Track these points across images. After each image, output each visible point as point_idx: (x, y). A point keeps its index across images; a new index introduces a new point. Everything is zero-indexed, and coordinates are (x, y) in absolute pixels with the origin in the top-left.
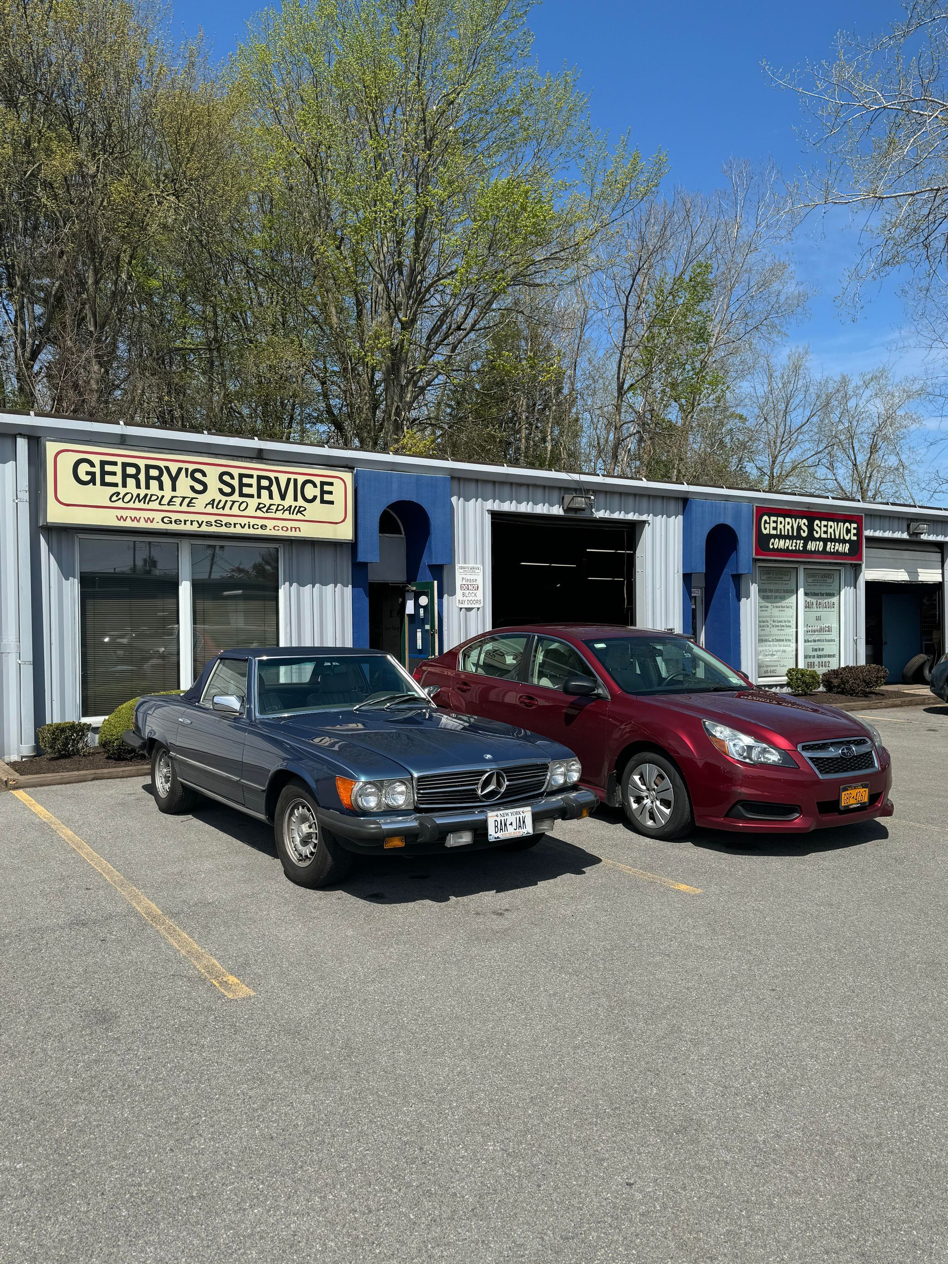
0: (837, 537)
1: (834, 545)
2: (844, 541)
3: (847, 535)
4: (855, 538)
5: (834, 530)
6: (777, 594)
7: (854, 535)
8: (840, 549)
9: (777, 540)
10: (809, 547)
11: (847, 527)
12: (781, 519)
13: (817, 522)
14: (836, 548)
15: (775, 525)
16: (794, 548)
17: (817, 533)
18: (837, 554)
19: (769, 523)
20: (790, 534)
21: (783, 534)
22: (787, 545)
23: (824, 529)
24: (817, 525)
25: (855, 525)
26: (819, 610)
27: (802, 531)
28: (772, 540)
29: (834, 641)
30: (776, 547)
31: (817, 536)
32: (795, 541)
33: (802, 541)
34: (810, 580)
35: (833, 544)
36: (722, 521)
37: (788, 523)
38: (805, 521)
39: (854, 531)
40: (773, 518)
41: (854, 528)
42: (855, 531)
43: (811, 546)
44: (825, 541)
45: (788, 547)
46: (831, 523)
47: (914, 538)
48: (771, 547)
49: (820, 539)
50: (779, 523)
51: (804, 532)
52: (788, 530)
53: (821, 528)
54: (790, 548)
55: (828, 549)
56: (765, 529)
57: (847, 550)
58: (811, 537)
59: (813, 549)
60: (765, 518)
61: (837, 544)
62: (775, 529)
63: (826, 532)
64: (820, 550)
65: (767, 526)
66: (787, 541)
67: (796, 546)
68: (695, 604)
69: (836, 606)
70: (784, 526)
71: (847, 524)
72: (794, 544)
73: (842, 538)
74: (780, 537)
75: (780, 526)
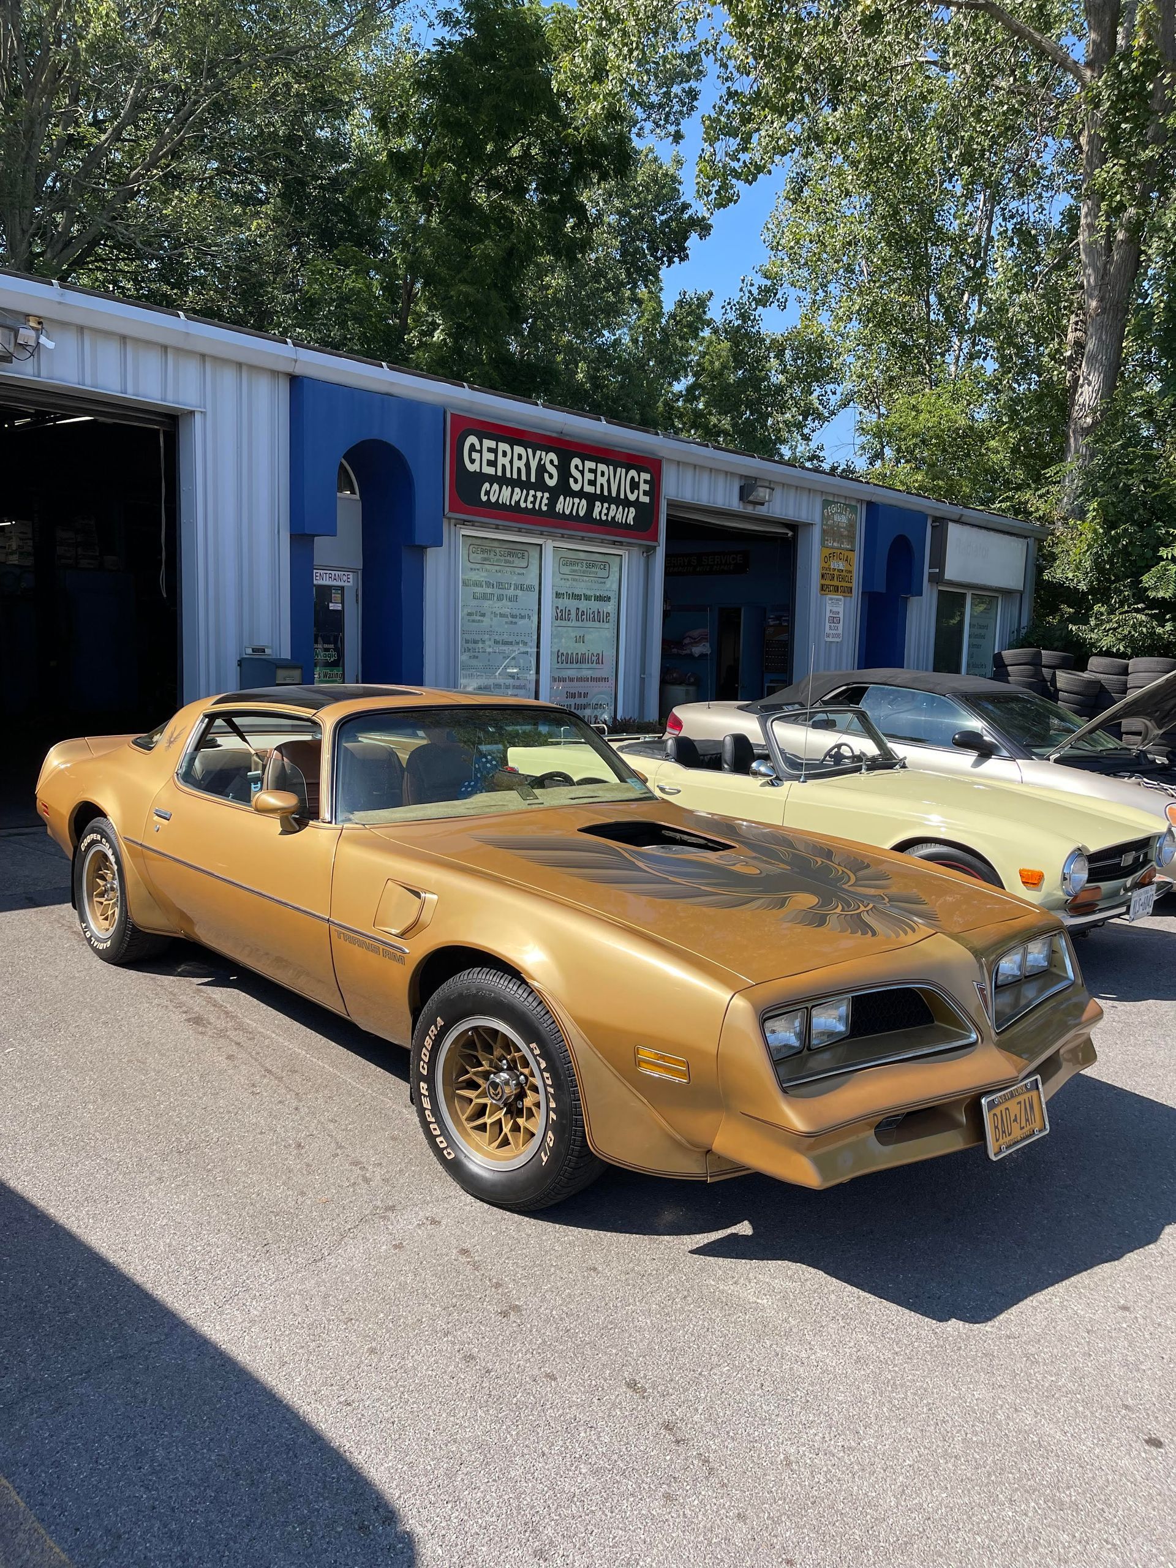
0: (614, 494)
1: (608, 509)
2: (627, 503)
3: (632, 493)
4: (645, 499)
5: (608, 481)
6: (501, 592)
7: (645, 493)
8: (619, 517)
9: (496, 486)
10: (559, 507)
11: (633, 478)
12: (503, 446)
13: (576, 461)
14: (612, 514)
15: (492, 457)
16: (530, 506)
17: (576, 481)
18: (611, 527)
19: (480, 452)
20: (524, 478)
21: (508, 475)
22: (516, 498)
23: (589, 476)
24: (577, 467)
25: (647, 477)
26: (580, 624)
27: (546, 476)
28: (487, 485)
29: (606, 679)
30: (493, 500)
31: (576, 487)
32: (532, 492)
33: (547, 495)
34: (566, 570)
35: (606, 505)
36: (375, 435)
37: (520, 457)
38: (552, 456)
39: (644, 487)
40: (488, 443)
41: (646, 482)
42: (647, 487)
43: (564, 505)
44: (591, 499)
45: (517, 503)
46: (602, 467)
47: (749, 509)
48: (484, 498)
49: (581, 494)
50: (500, 454)
51: (551, 476)
52: (519, 470)
53: (581, 473)
54: (523, 505)
55: (596, 514)
56: (472, 461)
57: (630, 520)
58: (563, 489)
59: (567, 512)
60: (472, 439)
61: (613, 507)
62: (492, 463)
63: (592, 483)
64: (582, 514)
65: (476, 456)
66: (517, 490)
67: (534, 503)
68: (343, 603)
69: (613, 618)
70: (511, 462)
71: (633, 473)
72: (530, 499)
73: (622, 496)
74: (503, 481)
75: (501, 460)
